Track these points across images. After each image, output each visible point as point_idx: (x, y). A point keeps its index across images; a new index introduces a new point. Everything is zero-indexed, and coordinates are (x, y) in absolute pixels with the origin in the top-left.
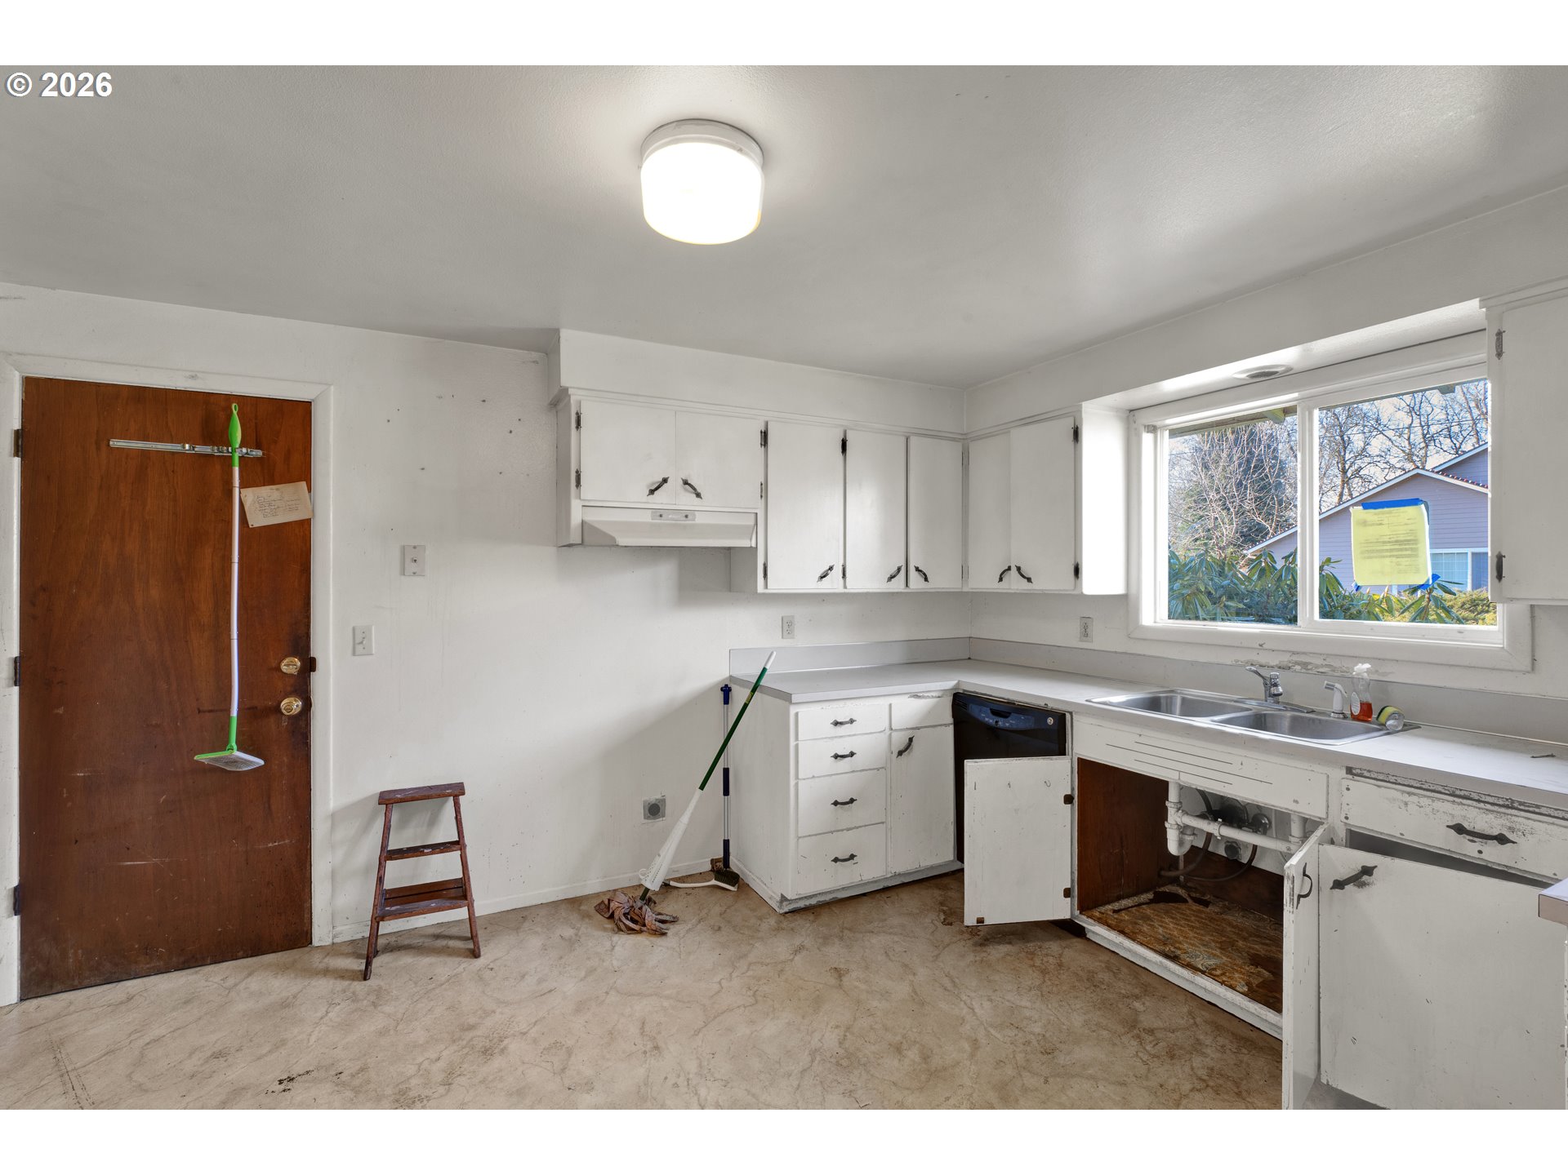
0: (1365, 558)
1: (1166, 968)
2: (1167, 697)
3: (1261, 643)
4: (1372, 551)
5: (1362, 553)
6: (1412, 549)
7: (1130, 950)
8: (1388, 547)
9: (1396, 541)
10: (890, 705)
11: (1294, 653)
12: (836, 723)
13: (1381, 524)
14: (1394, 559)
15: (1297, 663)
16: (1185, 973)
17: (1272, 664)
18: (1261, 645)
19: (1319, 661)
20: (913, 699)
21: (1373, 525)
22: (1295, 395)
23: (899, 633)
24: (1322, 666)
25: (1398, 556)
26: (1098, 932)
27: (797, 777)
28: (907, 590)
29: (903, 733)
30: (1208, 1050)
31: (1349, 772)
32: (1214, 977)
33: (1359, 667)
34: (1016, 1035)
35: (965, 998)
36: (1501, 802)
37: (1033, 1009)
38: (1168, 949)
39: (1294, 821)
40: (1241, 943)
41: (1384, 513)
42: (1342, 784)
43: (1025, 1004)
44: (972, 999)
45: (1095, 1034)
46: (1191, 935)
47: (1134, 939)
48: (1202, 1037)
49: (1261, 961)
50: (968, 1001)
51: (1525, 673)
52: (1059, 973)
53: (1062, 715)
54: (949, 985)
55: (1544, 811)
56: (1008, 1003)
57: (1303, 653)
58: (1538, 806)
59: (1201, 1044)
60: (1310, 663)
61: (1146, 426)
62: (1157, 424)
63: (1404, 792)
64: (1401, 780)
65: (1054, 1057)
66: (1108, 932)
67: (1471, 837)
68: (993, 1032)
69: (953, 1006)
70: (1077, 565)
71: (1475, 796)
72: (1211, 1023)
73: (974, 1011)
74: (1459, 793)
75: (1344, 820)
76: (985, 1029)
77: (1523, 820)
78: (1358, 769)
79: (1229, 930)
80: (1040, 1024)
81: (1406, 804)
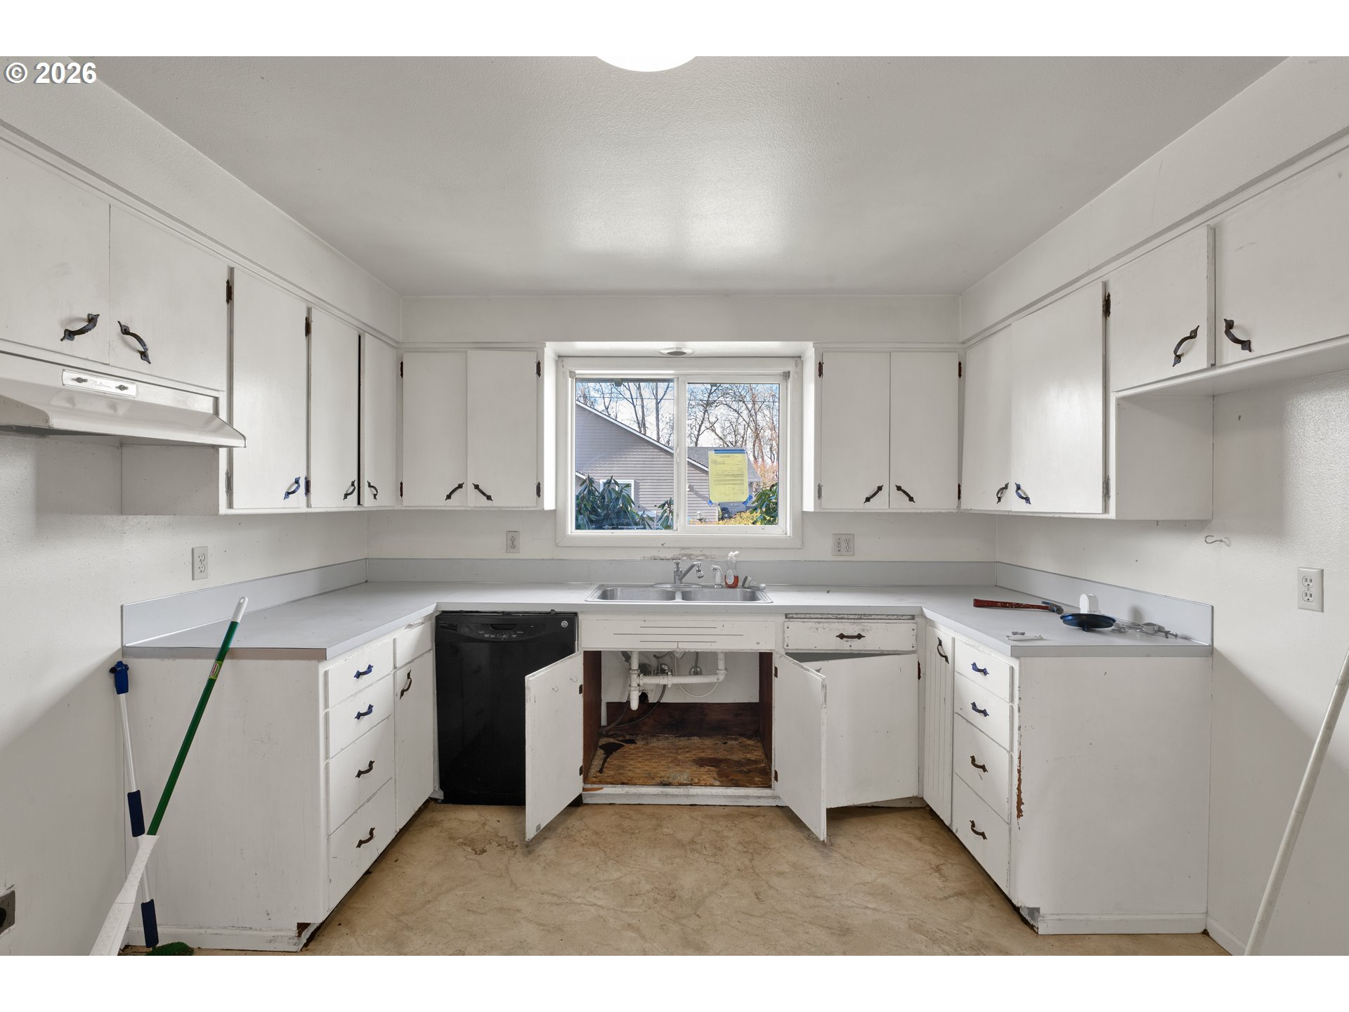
0: (717, 482)
1: (666, 795)
2: (611, 590)
3: (663, 543)
4: (719, 481)
5: (715, 481)
6: (740, 480)
8: (729, 478)
9: (733, 475)
10: (394, 640)
11: (683, 548)
12: (359, 675)
13: (724, 464)
14: (731, 486)
15: (685, 555)
16: (681, 790)
17: (669, 557)
18: (662, 545)
19: (698, 553)
20: (407, 630)
21: (720, 464)
22: (672, 372)
23: (310, 559)
24: (700, 555)
25: (733, 484)
26: (610, 792)
27: (327, 757)
28: (359, 509)
29: (404, 668)
30: (726, 834)
31: (786, 617)
32: (698, 784)
33: (731, 554)
34: (643, 900)
35: (579, 901)
36: (856, 617)
37: (626, 875)
38: (658, 780)
39: (720, 659)
40: (679, 757)
41: (725, 457)
42: (784, 625)
43: (616, 875)
44: (584, 898)
45: (675, 865)
46: (655, 765)
47: (635, 784)
48: (714, 828)
49: (701, 762)
50: (585, 901)
51: (800, 549)
52: (603, 839)
53: (572, 617)
54: (555, 899)
55: (873, 617)
56: (607, 883)
57: (689, 548)
58: (871, 615)
59: (719, 832)
60: (692, 555)
61: (571, 372)
62: (577, 372)
63: (816, 622)
64: (812, 616)
65: (680, 897)
66: (614, 789)
67: (845, 639)
68: (629, 910)
69: (581, 913)
70: (539, 484)
71: (846, 616)
72: (706, 816)
73: (599, 906)
74: (839, 616)
75: (785, 647)
76: (622, 912)
77: (867, 624)
78: (790, 614)
79: (664, 752)
80: (643, 882)
81: (817, 629)
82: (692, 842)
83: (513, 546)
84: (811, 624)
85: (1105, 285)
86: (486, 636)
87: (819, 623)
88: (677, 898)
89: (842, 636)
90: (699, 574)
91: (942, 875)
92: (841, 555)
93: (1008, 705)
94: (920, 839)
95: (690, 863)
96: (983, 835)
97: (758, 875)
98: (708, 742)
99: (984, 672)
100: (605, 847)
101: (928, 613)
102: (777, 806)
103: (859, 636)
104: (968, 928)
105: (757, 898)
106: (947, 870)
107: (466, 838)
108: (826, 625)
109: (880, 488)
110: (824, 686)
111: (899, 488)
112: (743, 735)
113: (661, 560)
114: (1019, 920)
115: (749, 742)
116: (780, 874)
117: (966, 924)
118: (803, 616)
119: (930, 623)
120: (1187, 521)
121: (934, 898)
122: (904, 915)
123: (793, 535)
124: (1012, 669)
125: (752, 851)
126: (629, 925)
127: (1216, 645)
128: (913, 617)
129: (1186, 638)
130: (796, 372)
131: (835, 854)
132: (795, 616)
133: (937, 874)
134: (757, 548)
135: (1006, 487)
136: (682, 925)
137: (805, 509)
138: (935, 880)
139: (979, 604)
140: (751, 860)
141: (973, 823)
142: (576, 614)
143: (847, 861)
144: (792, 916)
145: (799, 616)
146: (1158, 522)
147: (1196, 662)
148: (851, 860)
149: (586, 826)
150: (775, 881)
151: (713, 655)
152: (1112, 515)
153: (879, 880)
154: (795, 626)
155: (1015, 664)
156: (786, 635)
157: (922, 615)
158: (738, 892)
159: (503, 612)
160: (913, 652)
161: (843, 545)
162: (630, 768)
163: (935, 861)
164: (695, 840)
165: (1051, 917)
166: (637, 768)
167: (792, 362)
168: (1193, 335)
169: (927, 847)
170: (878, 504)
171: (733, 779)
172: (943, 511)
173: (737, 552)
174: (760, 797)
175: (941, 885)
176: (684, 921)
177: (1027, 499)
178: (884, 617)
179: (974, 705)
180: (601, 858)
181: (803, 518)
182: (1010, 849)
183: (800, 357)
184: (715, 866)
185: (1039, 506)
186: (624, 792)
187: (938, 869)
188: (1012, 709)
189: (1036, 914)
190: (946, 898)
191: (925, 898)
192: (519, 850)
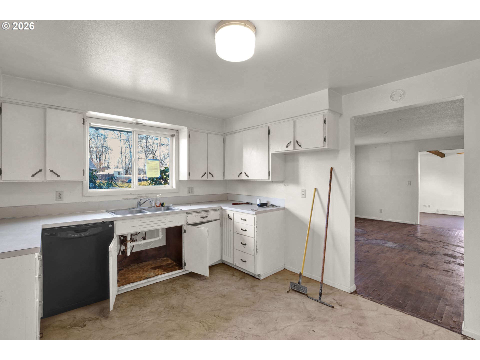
0: (149, 171)
1: (149, 281)
3: (131, 193)
5: (148, 170)
6: (157, 170)
7: (129, 288)
8: (153, 169)
11: (139, 194)
13: (151, 164)
14: (154, 172)
15: (139, 197)
16: (154, 278)
17: (133, 198)
18: (131, 194)
19: (144, 196)
21: (150, 164)
22: (131, 129)
24: (145, 197)
25: (155, 171)
30: (174, 286)
31: (187, 214)
32: (159, 274)
33: (158, 195)
34: (165, 312)
35: (142, 322)
36: (205, 211)
37: (152, 309)
38: (144, 278)
39: (160, 231)
40: (145, 269)
41: (152, 161)
42: (186, 216)
43: (149, 310)
44: (143, 320)
45: (166, 300)
46: (138, 274)
47: (137, 281)
48: (169, 286)
49: (154, 268)
50: (144, 321)
51: (178, 192)
52: (133, 303)
53: (112, 223)
54: (133, 326)
55: (209, 211)
56: (148, 313)
57: (141, 194)
58: (209, 210)
59: (171, 287)
60: (142, 196)
61: (89, 123)
62: (92, 124)
63: (195, 214)
64: (194, 212)
65: (175, 307)
66: (129, 285)
67: (203, 218)
68: (162, 317)
69: (147, 325)
70: (84, 170)
71: (203, 211)
72: (164, 284)
73: (151, 320)
74: (201, 212)
75: (187, 223)
76: (160, 318)
77: (208, 213)
78: (188, 213)
79: (137, 269)
80: (160, 308)
81: (196, 216)
82: (165, 292)
83: (60, 198)
84: (194, 215)
85: (269, 127)
86: (73, 236)
87: (196, 214)
88: (174, 307)
89: (202, 217)
90: (151, 203)
91: (235, 276)
92: (190, 194)
93: (253, 227)
94: (225, 270)
95: (170, 298)
96: (246, 262)
97: (192, 293)
98: (151, 262)
99: (245, 220)
100: (137, 305)
101: (224, 208)
102: (183, 274)
103: (206, 217)
104: (248, 284)
105: (197, 298)
106: (235, 274)
107: (70, 325)
108: (198, 214)
109: (205, 173)
110: (208, 231)
111: (210, 173)
112: (161, 257)
113: (130, 199)
114: (256, 279)
115: (164, 259)
116: (198, 290)
117: (247, 284)
118: (191, 213)
119: (224, 210)
120: (279, 181)
121: (237, 281)
122: (234, 287)
123: (176, 188)
124: (254, 218)
125: (186, 288)
126: (166, 320)
127: (286, 207)
128: (219, 210)
129: (279, 206)
130: (177, 135)
131: (208, 280)
132: (189, 213)
133: (234, 276)
134: (165, 193)
135: (241, 173)
136: (182, 313)
137: (181, 179)
138: (234, 277)
139: (234, 204)
140: (187, 290)
141: (242, 260)
142: (113, 222)
143: (212, 281)
144: (209, 298)
145: (190, 213)
146: (273, 181)
147: (283, 211)
148: (213, 280)
149: (122, 302)
150: (198, 292)
151: (158, 230)
152: (270, 180)
153: (223, 282)
154: (190, 216)
155: (256, 216)
156: (187, 219)
157: (222, 209)
158: (191, 299)
159: (78, 225)
160: (219, 219)
161: (191, 190)
162: (129, 277)
163: (232, 273)
164: (166, 291)
165: (263, 275)
166: (132, 277)
167: (176, 132)
168: (290, 142)
169: (228, 271)
170: (205, 178)
171: (169, 270)
172: (220, 180)
173: (160, 195)
174: (178, 273)
175: (237, 278)
176: (182, 312)
177: (248, 176)
178: (212, 210)
179: (242, 229)
180: (138, 308)
181: (179, 182)
182: (254, 262)
183: (178, 130)
184: (178, 295)
185: (251, 178)
186: (133, 285)
187: (233, 275)
188: (255, 227)
189: (260, 275)
190: (239, 280)
191: (235, 282)
192: (100, 318)
